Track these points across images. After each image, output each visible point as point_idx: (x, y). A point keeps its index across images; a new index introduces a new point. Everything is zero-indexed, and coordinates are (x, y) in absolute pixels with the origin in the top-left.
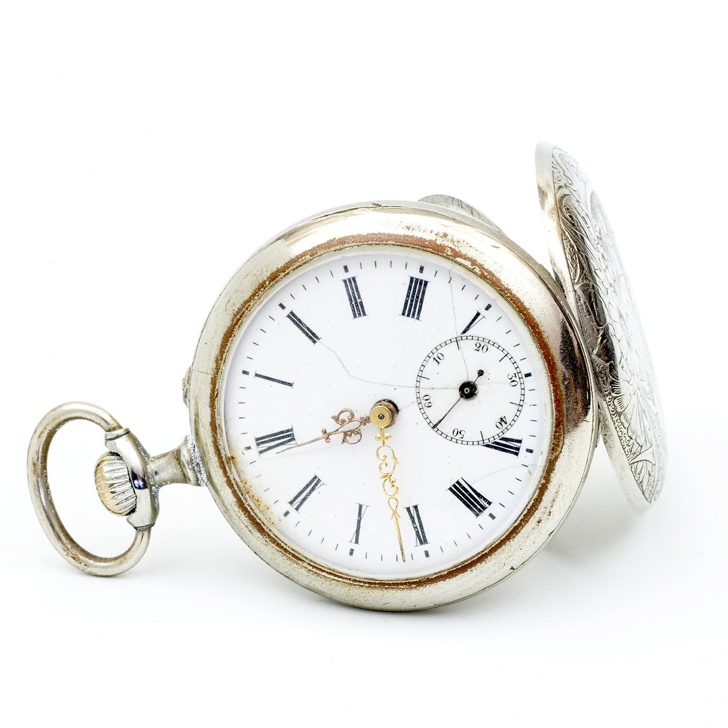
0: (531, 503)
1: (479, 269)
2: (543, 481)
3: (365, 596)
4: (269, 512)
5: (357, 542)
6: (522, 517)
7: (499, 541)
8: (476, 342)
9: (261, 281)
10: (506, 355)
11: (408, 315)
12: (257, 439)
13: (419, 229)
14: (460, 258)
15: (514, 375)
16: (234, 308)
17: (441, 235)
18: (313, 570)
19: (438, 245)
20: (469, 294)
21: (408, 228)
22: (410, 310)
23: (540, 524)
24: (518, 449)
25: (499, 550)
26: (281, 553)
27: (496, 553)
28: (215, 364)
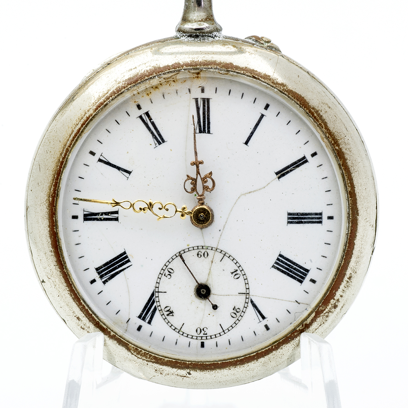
0: (96, 318)
1: (301, 329)
2: (112, 333)
3: (51, 153)
4: (145, 95)
5: (100, 160)
6: (87, 308)
7: (71, 283)
8: (241, 310)
9: (340, 142)
10: (224, 331)
11: (278, 259)
12: (208, 100)
13: (346, 286)
14: (314, 316)
15: (205, 333)
16: (323, 112)
17: (337, 304)
18: (85, 117)
19: (330, 300)
20: (282, 315)
21: (350, 278)
22: (282, 262)
23: (76, 318)
24: (144, 319)
25: (63, 280)
26: (106, 92)
27: (61, 277)
28: (281, 83)
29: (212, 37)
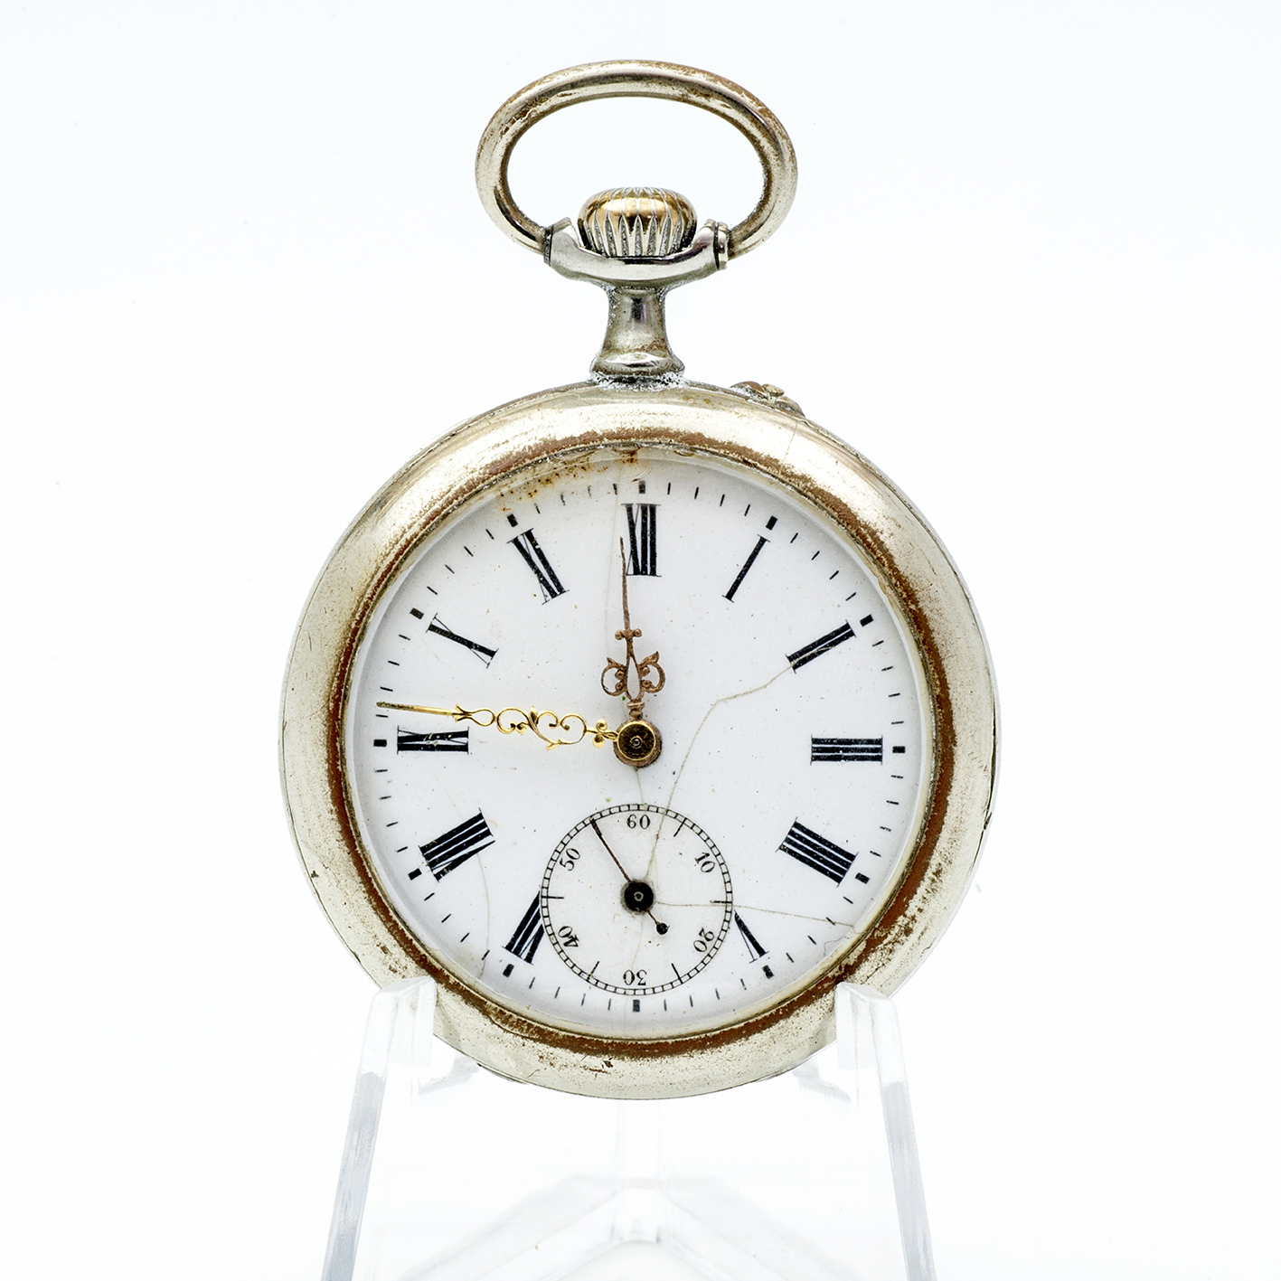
0: (420, 949)
1: (837, 975)
2: (452, 980)
3: (334, 613)
4: (524, 495)
5: (432, 628)
6: (401, 926)
7: (370, 876)
8: (716, 935)
9: (919, 595)
10: (679, 978)
11: (792, 833)
12: (653, 509)
13: (930, 890)
14: (864, 950)
15: (642, 982)
16: (885, 534)
17: (911, 926)
18: (403, 539)
19: (896, 917)
20: (801, 949)
21: (937, 873)
22: (800, 838)
23: (379, 948)
24: (517, 952)
25: (354, 870)
26: (446, 490)
27: (351, 863)
28: (800, 474)
29: (663, 382)
